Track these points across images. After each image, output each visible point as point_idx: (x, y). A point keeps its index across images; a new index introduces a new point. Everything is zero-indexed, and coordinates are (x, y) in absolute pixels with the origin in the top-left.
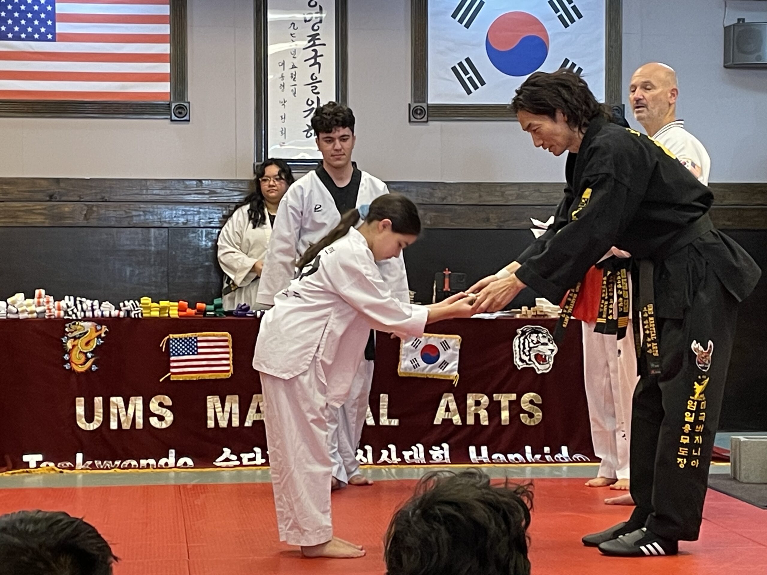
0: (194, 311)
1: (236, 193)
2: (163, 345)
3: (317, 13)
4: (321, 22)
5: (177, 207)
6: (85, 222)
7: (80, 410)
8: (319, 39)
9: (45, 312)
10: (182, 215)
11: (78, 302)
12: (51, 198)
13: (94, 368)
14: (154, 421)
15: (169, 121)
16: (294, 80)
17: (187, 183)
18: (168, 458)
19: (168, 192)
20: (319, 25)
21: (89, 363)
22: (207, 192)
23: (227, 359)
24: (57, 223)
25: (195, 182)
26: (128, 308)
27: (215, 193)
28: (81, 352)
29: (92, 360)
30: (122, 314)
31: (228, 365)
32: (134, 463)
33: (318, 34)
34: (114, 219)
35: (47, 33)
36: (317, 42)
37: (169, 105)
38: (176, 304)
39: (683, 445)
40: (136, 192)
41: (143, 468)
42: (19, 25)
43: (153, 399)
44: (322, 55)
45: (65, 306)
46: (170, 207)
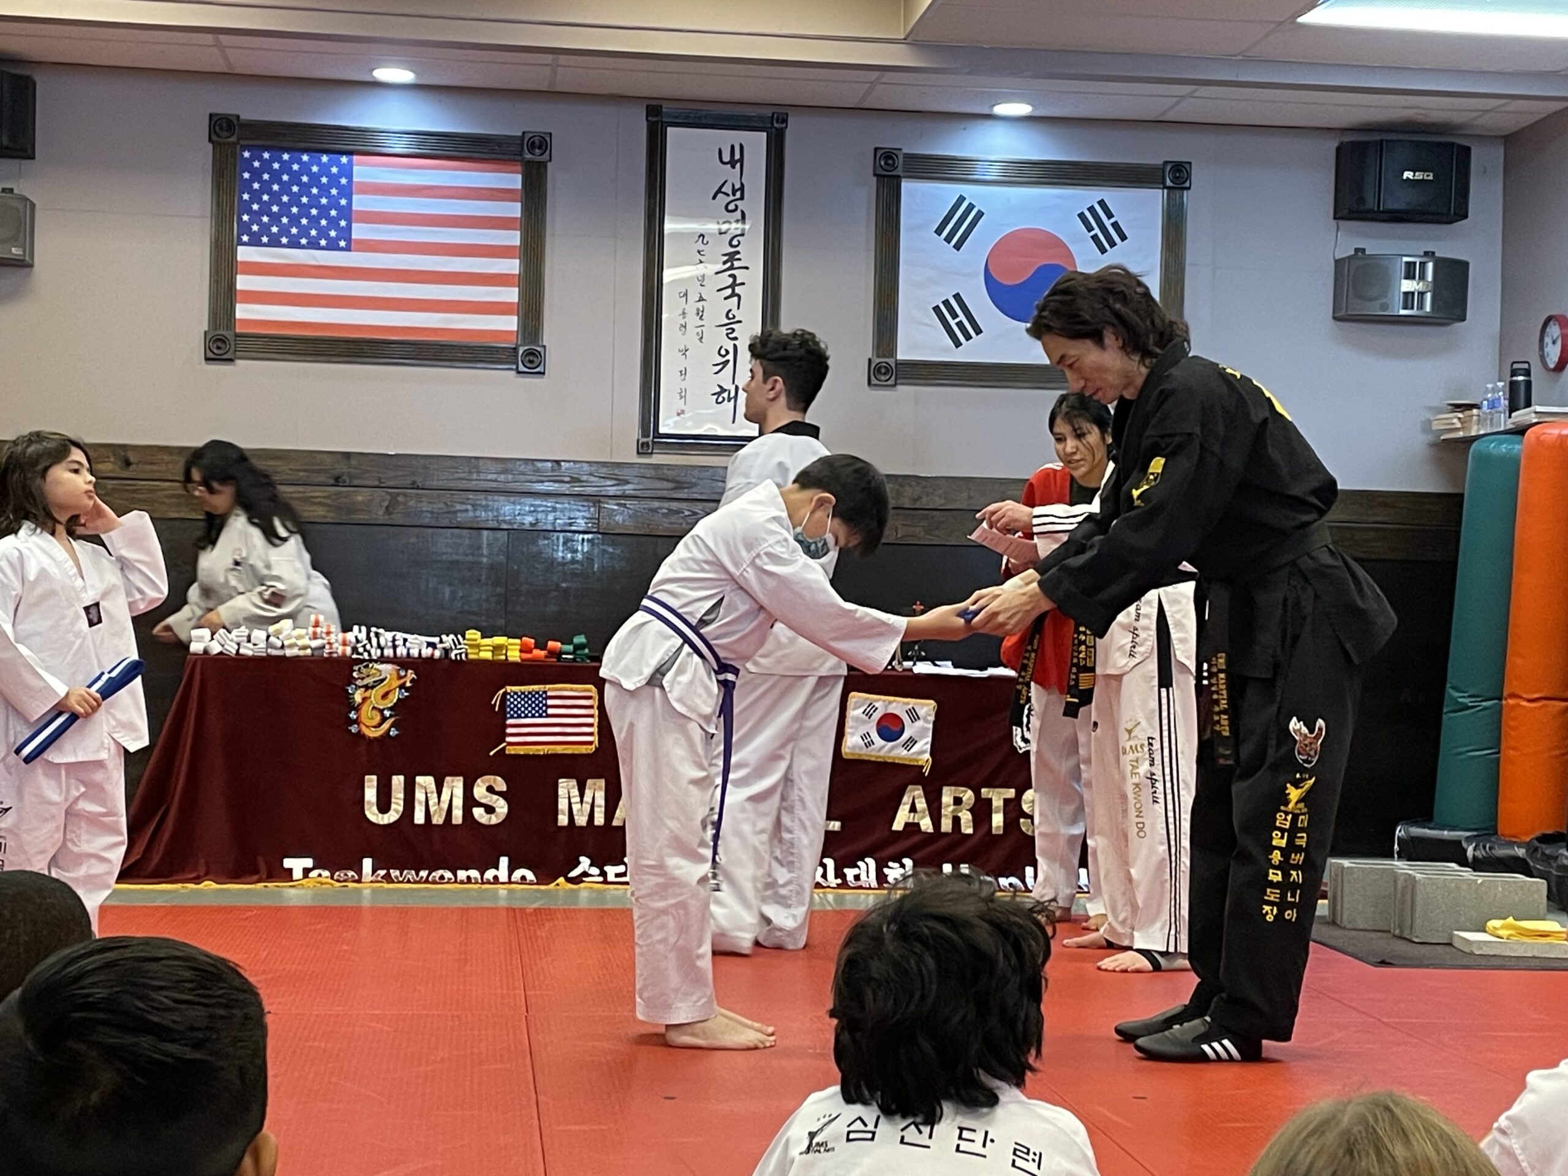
0: (543, 653)
1: (609, 483)
2: (496, 700)
3: (737, 221)
4: (742, 235)
5: (522, 500)
6: (386, 517)
7: (371, 794)
8: (739, 259)
9: (324, 647)
10: (530, 512)
11: (372, 635)
12: (337, 481)
13: (393, 732)
14: (478, 813)
15: (513, 373)
16: (701, 318)
17: (539, 465)
18: (497, 868)
19: (510, 477)
20: (739, 238)
21: (386, 726)
22: (567, 479)
23: (591, 725)
24: (344, 518)
25: (549, 465)
26: (447, 645)
27: (579, 480)
28: (374, 708)
29: (393, 719)
30: (437, 654)
31: (591, 734)
32: (448, 875)
33: (738, 253)
34: (429, 515)
35: (338, 238)
36: (736, 264)
37: (515, 350)
38: (518, 641)
39: (1272, 885)
40: (462, 475)
41: (462, 882)
42: (298, 225)
43: (479, 781)
44: (743, 284)
45: (354, 640)
46: (512, 499)
